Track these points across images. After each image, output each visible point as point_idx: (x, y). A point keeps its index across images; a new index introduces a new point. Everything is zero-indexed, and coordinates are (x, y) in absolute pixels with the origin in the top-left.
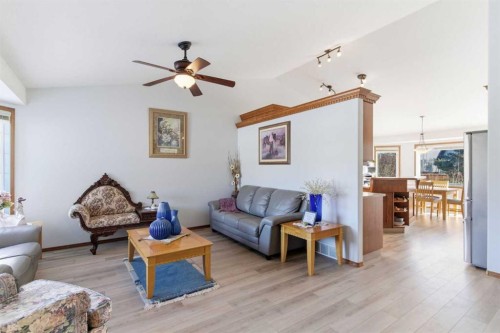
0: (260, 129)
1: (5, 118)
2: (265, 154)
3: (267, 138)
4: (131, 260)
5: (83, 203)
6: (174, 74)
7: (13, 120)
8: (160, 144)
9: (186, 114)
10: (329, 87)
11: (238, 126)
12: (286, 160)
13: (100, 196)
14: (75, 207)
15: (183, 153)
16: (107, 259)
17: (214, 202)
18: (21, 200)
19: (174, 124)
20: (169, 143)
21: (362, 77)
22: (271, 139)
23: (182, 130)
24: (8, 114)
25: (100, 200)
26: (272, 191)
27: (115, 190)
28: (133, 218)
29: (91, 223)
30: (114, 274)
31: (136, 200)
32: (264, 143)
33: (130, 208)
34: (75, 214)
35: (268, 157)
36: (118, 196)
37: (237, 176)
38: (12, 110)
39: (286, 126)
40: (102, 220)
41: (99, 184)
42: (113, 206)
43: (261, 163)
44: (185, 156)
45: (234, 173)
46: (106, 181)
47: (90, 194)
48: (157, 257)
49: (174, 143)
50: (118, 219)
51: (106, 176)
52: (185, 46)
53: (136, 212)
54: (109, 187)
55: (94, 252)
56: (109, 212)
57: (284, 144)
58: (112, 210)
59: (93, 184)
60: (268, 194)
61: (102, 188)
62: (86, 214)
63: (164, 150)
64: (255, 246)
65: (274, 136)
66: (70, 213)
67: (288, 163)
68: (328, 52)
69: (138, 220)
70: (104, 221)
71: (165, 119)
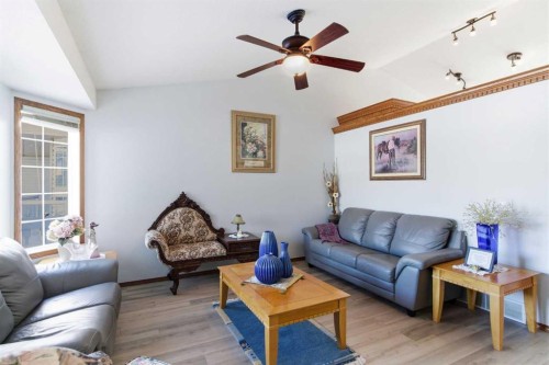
0: (371, 133)
1: (74, 125)
2: (380, 167)
3: (384, 144)
4: (225, 307)
5: (159, 228)
6: (284, 55)
7: (82, 128)
8: (244, 155)
9: (274, 117)
10: (458, 75)
11: (335, 131)
12: (418, 174)
13: (177, 221)
14: (152, 234)
15: (269, 167)
16: (193, 302)
17: (310, 229)
18: (93, 226)
19: (259, 130)
20: (255, 154)
21: (515, 56)
22: (391, 146)
23: (269, 137)
24: (77, 120)
25: (177, 225)
26: (398, 216)
27: (194, 212)
28: (217, 249)
29: (170, 255)
30: (208, 327)
31: (217, 226)
32: (380, 152)
33: (211, 235)
34: (153, 243)
35: (385, 170)
36: (197, 220)
37: (335, 195)
38: (81, 116)
39: (418, 127)
40: (183, 250)
41: (176, 205)
42: (192, 233)
43: (372, 179)
44: (273, 171)
45: (331, 191)
46: (184, 201)
47: (166, 218)
48: (280, 315)
49: (260, 153)
50: (202, 250)
51: (183, 196)
52: (296, 16)
53: (219, 240)
54: (187, 209)
55: (174, 292)
56: (188, 241)
57: (415, 152)
58: (192, 238)
59: (169, 205)
60: (392, 220)
61: (179, 210)
62: (163, 242)
63: (249, 163)
64: (389, 295)
65: (397, 142)
66: (147, 242)
67: (422, 177)
68: (472, 22)
69: (224, 252)
70: (185, 252)
71: (250, 124)
